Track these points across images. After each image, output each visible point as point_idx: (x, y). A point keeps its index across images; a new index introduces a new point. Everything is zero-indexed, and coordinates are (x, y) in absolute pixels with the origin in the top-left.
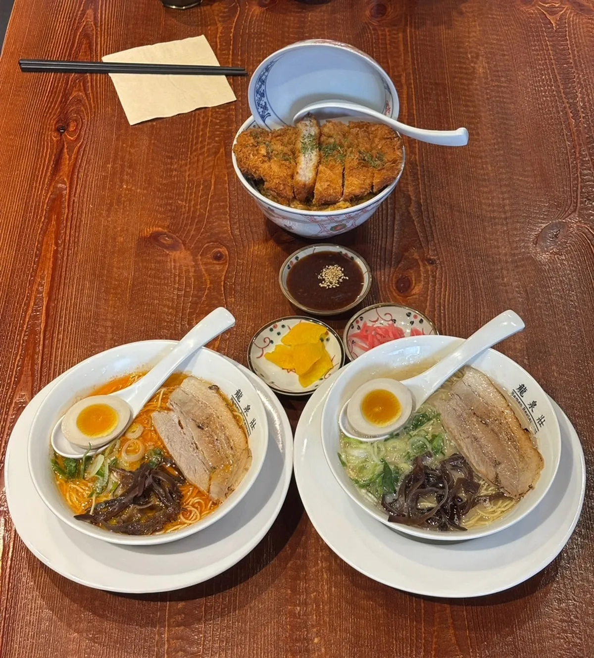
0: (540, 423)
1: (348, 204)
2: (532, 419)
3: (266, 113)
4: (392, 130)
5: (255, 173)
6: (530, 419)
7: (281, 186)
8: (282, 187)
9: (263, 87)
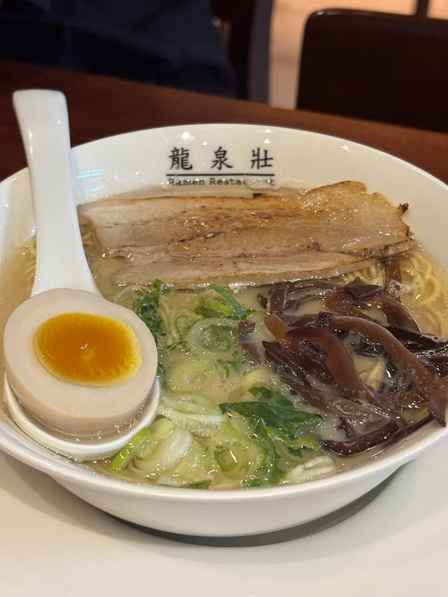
0: (262, 163)
2: (242, 179)
6: (239, 182)
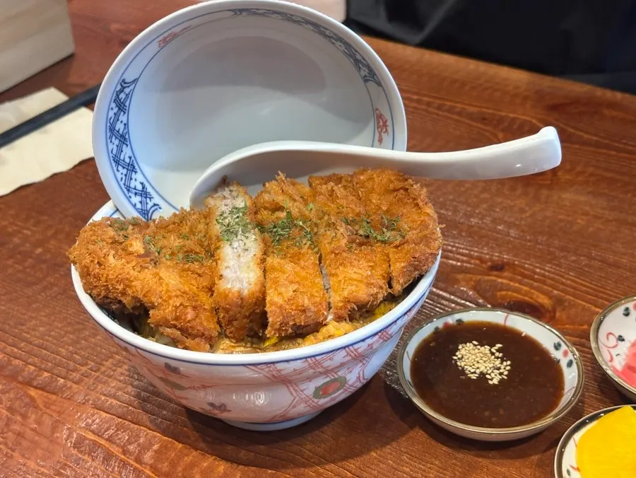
1: (345, 325)
3: (150, 204)
4: (405, 171)
5: (124, 293)
7: (189, 310)
8: (190, 314)
9: (123, 118)
